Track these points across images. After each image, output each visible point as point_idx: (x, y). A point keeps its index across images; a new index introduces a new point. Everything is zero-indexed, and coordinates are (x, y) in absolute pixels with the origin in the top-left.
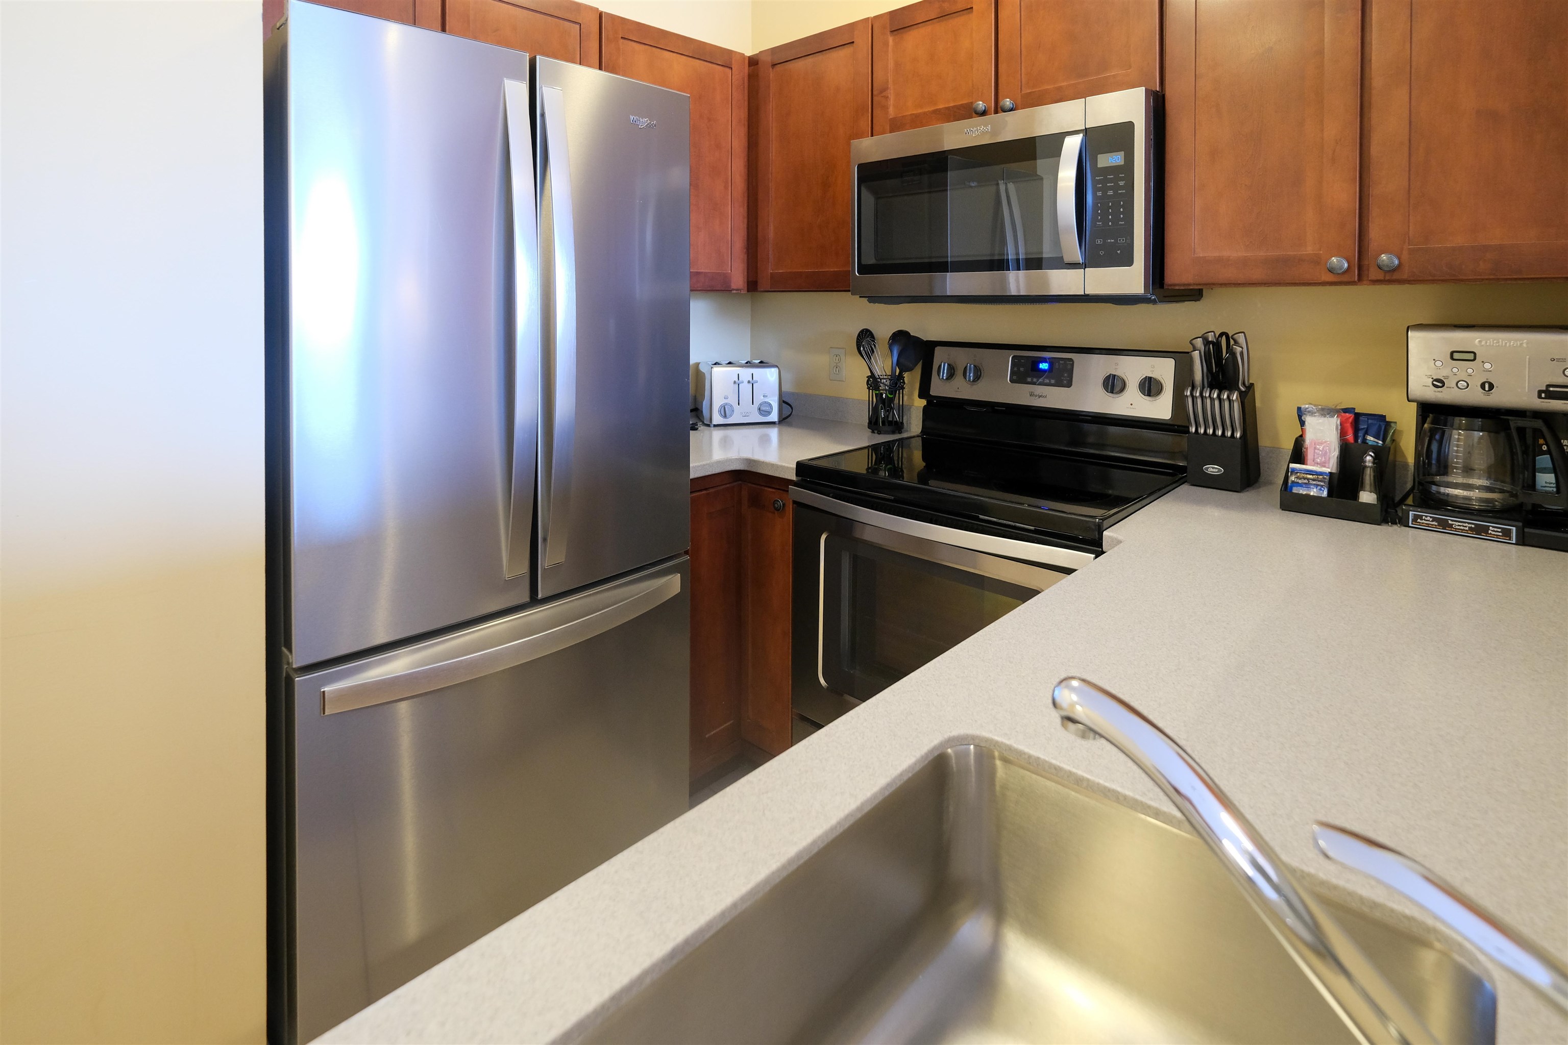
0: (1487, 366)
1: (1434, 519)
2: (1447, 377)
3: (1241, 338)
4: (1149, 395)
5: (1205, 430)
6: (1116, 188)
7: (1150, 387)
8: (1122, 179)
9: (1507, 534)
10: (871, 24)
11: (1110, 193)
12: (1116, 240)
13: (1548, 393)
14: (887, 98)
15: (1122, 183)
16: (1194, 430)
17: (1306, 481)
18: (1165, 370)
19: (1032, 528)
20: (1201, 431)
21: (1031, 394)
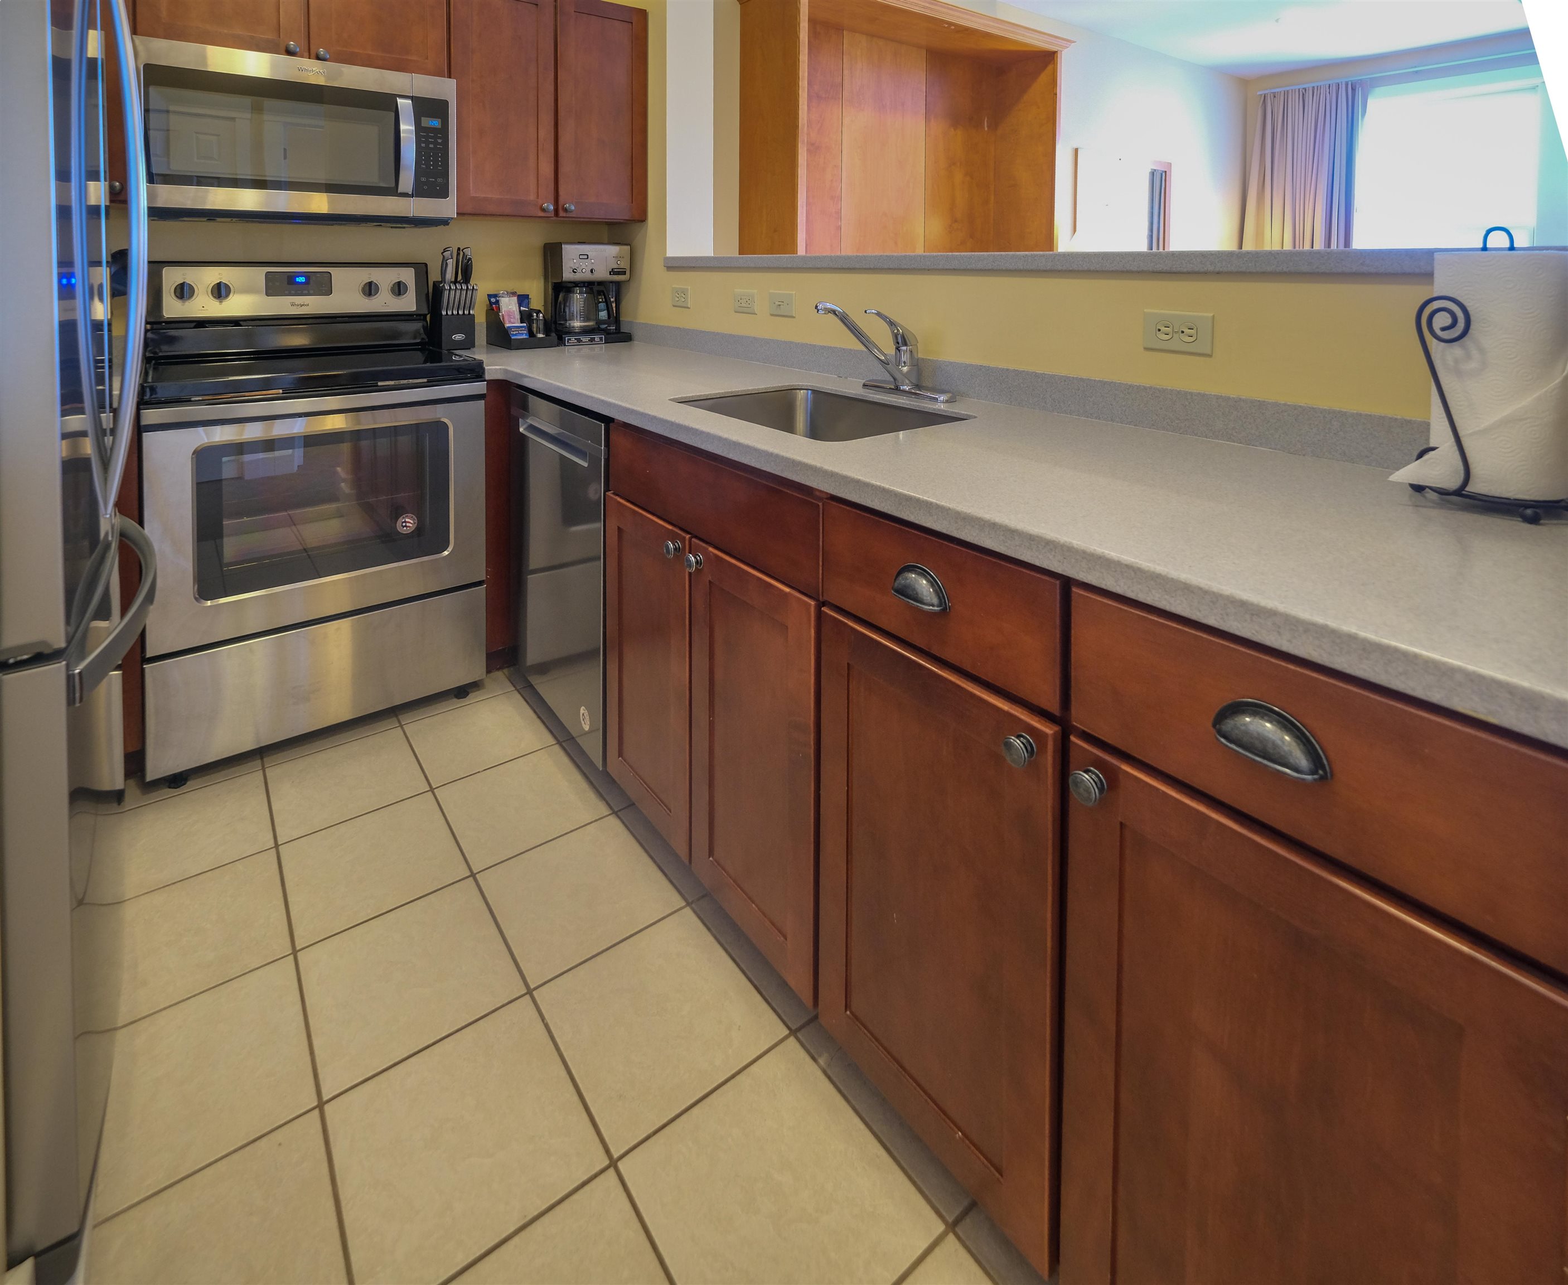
0: (593, 261)
1: (575, 339)
2: (578, 268)
3: (468, 251)
4: (397, 295)
5: (452, 312)
6: (436, 143)
7: (398, 289)
8: (440, 138)
9: (601, 339)
11: (431, 146)
12: (436, 180)
13: (613, 272)
15: (440, 141)
16: (445, 313)
17: (517, 332)
18: (407, 276)
19: (425, 380)
20: (450, 313)
21: (293, 305)
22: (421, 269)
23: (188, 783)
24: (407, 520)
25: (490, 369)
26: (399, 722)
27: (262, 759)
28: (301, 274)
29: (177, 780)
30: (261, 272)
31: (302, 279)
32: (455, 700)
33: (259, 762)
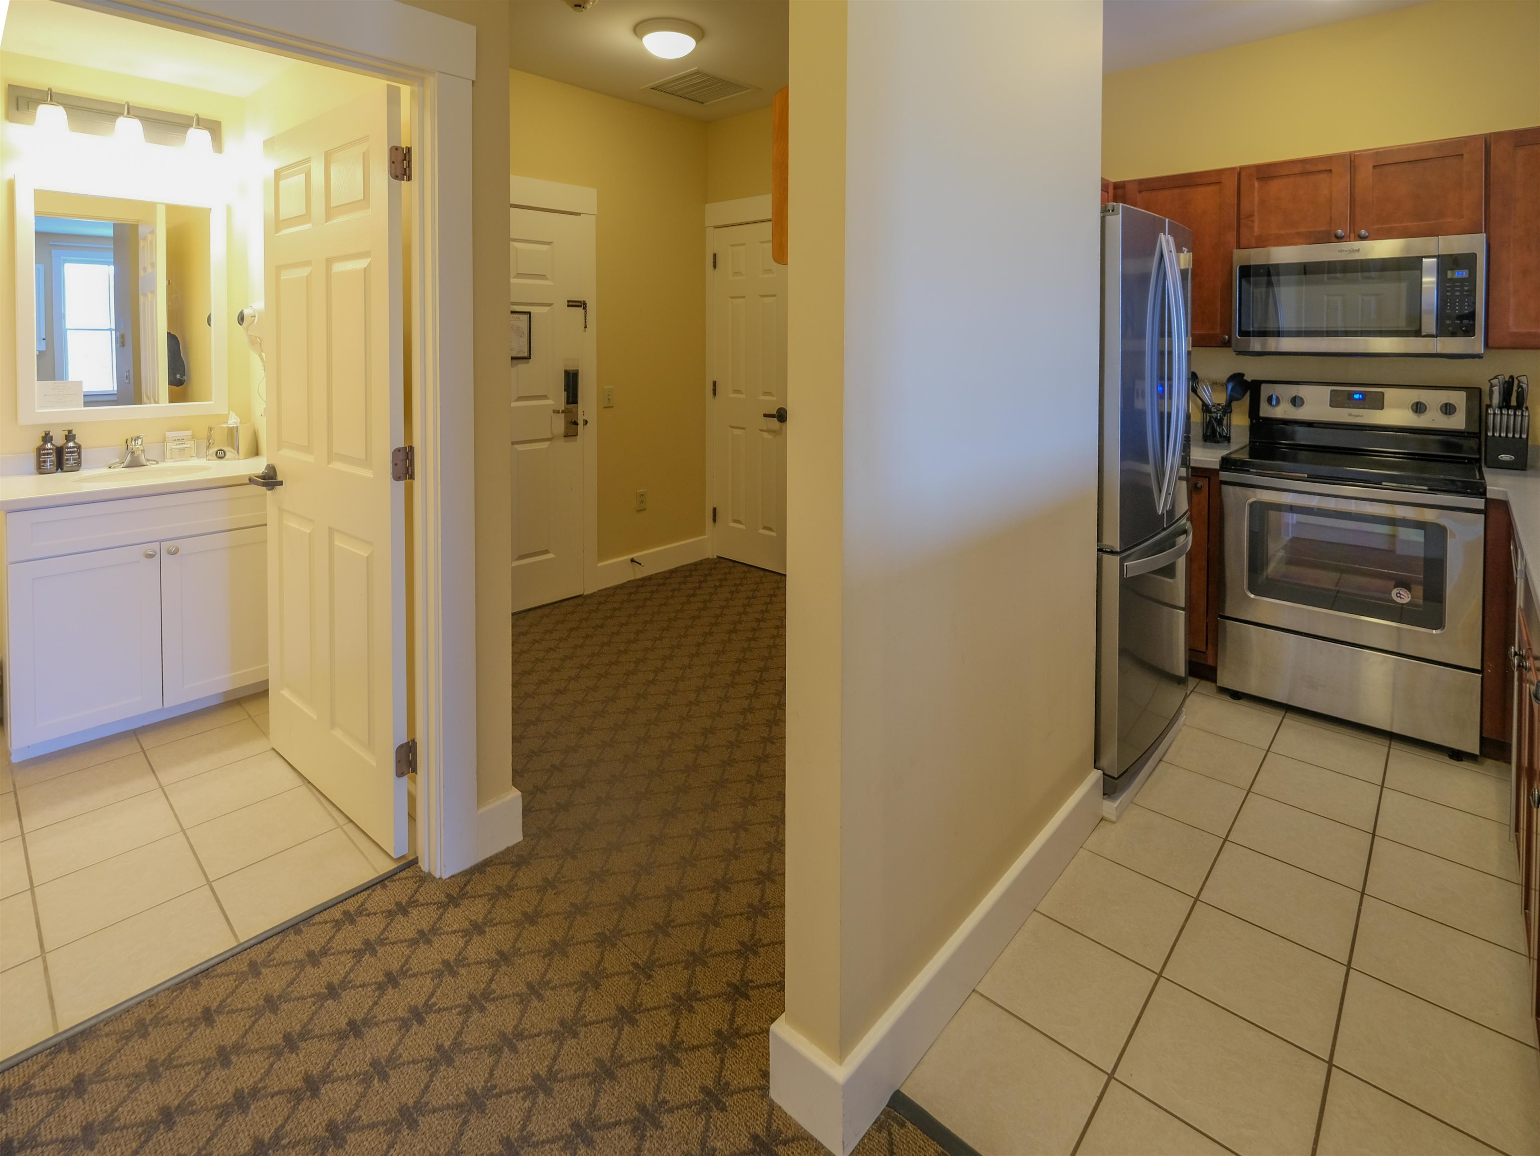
3: (1523, 379)
4: (1446, 414)
5: (1493, 434)
6: (1462, 291)
7: (1448, 409)
8: (1466, 286)
10: (1240, 173)
11: (1458, 293)
12: (1461, 321)
14: (1253, 221)
15: (1466, 289)
16: (1491, 434)
18: (1459, 399)
19: (1426, 488)
20: (1497, 434)
21: (1350, 415)
22: (1474, 394)
23: (1240, 701)
24: (1401, 592)
25: (1491, 489)
26: (1390, 745)
27: (1286, 712)
28: (1357, 393)
29: (1236, 695)
30: (1327, 389)
31: (1356, 396)
32: (1447, 758)
33: (1283, 713)
